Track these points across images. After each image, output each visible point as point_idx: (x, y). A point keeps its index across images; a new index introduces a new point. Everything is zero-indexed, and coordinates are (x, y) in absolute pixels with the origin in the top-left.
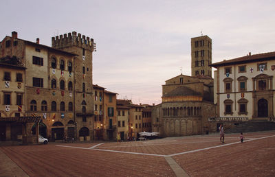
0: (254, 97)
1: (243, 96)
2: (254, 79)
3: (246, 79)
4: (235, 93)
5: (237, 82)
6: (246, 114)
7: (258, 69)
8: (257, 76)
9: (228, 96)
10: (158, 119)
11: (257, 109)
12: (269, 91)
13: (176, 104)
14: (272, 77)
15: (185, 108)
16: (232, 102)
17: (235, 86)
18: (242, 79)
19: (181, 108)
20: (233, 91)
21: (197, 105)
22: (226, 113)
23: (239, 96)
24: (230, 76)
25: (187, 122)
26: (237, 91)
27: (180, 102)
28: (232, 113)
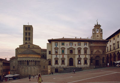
0: (68, 57)
1: (63, 56)
2: (68, 49)
3: (65, 48)
4: (60, 55)
5: (61, 49)
6: (64, 64)
7: (70, 45)
8: (70, 48)
9: (56, 56)
10: (14, 67)
11: (69, 62)
12: (74, 55)
13: (29, 58)
14: (75, 49)
15: (33, 61)
16: (58, 59)
17: (60, 51)
18: (63, 48)
19: (32, 61)
20: (59, 54)
21: (39, 60)
22: (55, 64)
23: (61, 56)
24: (57, 47)
25: (34, 68)
26: (61, 54)
27: (31, 58)
28: (58, 64)
